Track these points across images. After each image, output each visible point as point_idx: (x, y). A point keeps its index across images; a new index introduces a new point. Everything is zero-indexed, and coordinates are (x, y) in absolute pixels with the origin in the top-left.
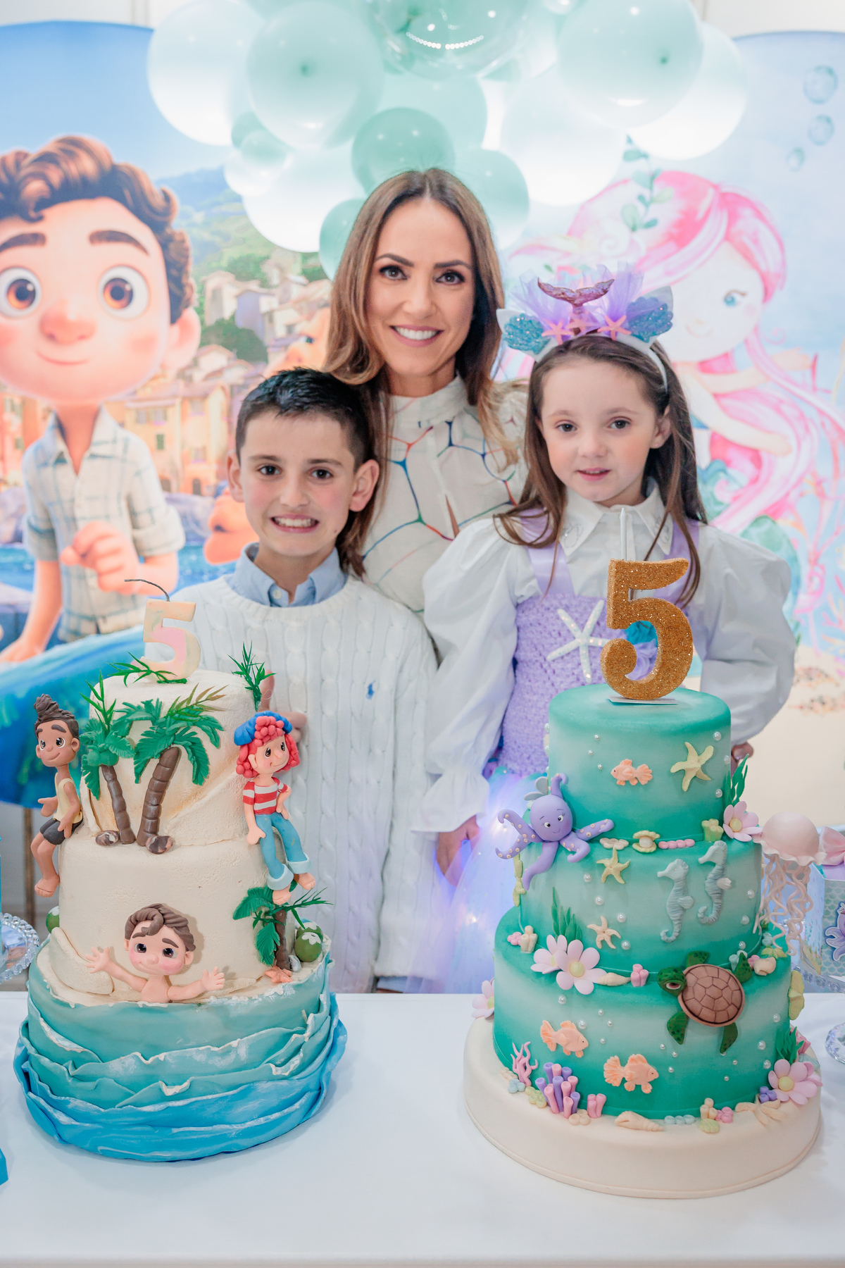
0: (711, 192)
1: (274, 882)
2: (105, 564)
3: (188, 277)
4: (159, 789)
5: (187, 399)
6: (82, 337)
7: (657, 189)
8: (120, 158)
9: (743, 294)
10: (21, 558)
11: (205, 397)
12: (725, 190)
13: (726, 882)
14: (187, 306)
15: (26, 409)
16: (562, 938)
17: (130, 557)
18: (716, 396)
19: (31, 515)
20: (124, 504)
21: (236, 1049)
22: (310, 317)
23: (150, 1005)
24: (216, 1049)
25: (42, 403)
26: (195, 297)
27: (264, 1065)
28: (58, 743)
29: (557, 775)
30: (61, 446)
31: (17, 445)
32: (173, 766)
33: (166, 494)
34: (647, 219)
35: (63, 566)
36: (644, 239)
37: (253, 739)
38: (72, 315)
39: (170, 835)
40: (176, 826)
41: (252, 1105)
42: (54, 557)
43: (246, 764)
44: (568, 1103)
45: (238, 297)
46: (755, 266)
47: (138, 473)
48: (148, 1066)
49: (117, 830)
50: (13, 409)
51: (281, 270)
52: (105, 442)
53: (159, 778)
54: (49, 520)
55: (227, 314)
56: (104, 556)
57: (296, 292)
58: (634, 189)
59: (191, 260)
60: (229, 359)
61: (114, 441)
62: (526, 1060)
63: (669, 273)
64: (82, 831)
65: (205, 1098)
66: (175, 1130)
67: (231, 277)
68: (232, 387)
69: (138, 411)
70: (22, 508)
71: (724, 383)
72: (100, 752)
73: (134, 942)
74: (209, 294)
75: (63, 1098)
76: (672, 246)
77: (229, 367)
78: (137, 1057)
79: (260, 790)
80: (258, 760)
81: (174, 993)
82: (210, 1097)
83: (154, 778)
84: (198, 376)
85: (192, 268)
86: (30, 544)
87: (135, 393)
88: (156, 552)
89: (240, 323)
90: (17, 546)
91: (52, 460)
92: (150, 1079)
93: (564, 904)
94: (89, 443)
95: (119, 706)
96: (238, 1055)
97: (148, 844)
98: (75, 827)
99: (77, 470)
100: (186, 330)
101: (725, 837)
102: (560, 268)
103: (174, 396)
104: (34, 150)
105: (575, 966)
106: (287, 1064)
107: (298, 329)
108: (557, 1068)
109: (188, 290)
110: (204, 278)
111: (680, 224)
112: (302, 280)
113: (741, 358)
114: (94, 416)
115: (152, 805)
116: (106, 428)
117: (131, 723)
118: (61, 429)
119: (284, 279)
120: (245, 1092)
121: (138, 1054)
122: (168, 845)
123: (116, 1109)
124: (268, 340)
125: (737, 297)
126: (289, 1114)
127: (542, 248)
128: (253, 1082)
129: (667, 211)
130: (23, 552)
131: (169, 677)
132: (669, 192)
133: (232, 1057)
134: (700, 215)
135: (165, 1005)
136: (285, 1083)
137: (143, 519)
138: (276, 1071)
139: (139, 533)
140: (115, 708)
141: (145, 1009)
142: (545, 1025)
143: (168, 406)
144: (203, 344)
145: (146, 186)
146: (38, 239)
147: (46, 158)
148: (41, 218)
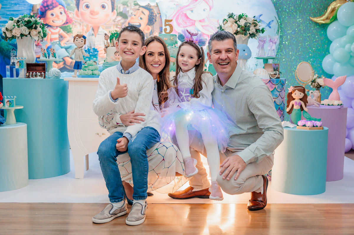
2: (100, 52)
3: (115, 5)
6: (97, 14)
9: (206, 9)
13: (174, 49)
14: (114, 9)
15: (87, 26)
18: (202, 26)
19: (88, 44)
20: (103, 42)
22: (135, 12)
23: (117, 61)
25: (90, 25)
26: (116, 8)
28: (107, 37)
30: (93, 32)
31: (85, 32)
38: (95, 10)
45: (123, 8)
46: (208, 5)
49: (113, 46)
50: (85, 26)
51: (130, 4)
54: (90, 45)
55: (121, 11)
57: (133, 7)
60: (121, 18)
61: (102, 32)
63: (194, 6)
67: (122, 5)
68: (122, 23)
71: (203, 24)
72: (112, 38)
73: (115, 54)
74: (118, 7)
76: (195, 1)
77: (121, 20)
84: (116, 21)
85: (115, 3)
87: (105, 24)
89: (123, 12)
91: (91, 35)
94: (98, 32)
98: (109, 46)
99: (95, 37)
100: (114, 13)
101: (175, 46)
102: (177, 4)
103: (112, 24)
107: (133, 13)
109: (115, 7)
112: (134, 5)
113: (206, 20)
114: (99, 27)
116: (101, 29)
117: (115, 34)
118: (93, 29)
119: (131, 5)
124: (128, 15)
125: (205, 10)
127: (174, 1)
143: (111, 26)
144: (117, 16)
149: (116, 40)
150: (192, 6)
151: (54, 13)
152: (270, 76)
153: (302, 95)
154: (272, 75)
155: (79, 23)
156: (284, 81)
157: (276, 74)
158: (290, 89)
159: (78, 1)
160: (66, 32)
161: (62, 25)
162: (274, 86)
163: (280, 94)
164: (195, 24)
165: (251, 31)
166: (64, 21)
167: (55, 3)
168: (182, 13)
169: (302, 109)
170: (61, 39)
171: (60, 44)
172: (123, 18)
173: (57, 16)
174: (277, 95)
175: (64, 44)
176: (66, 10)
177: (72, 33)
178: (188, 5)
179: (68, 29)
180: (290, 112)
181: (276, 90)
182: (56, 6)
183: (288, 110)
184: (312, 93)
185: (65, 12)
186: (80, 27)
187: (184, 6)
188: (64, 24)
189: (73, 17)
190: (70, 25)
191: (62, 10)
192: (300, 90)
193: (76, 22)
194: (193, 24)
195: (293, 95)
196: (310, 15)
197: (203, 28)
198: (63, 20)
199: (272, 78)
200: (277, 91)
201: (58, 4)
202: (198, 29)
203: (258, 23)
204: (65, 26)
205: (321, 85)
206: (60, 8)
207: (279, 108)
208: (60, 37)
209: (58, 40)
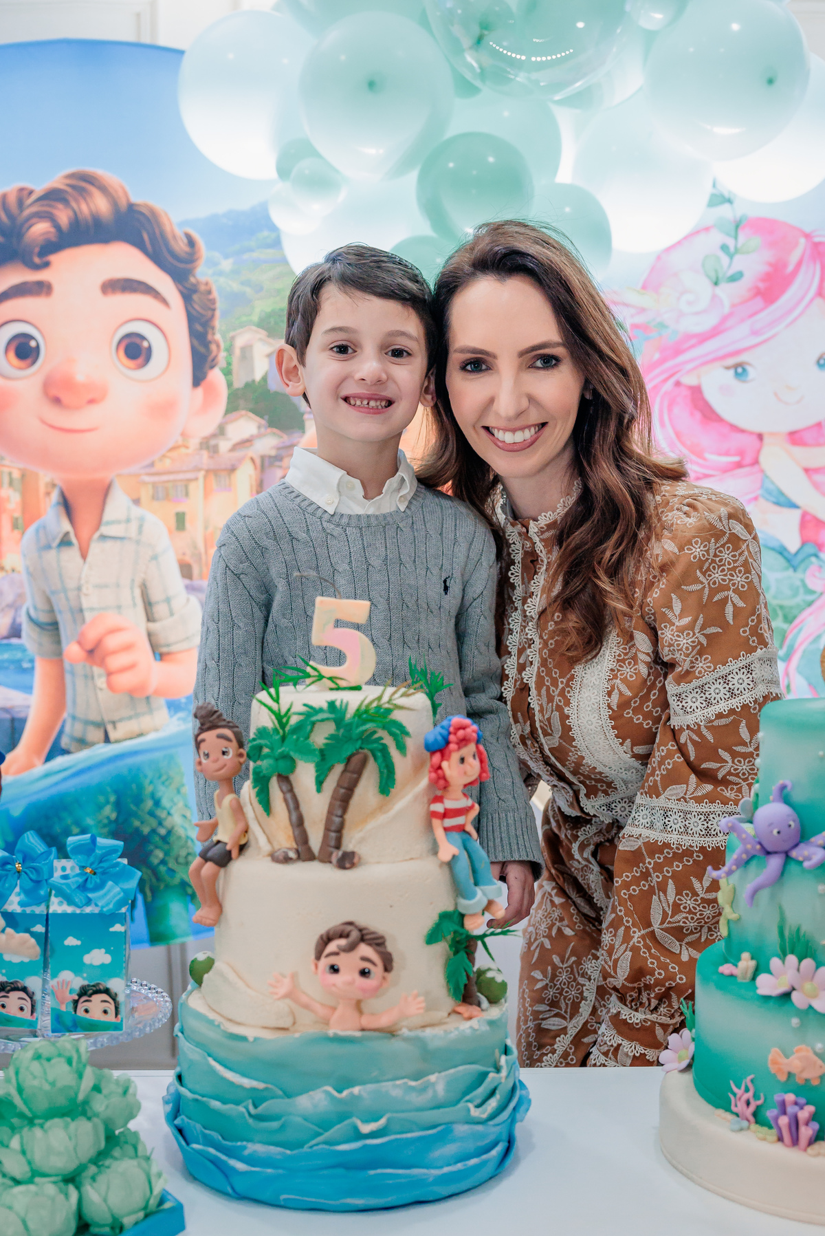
0: (802, 241)
1: (465, 905)
2: (115, 662)
3: (214, 334)
4: (343, 798)
5: (212, 472)
6: (92, 401)
7: (742, 238)
10: (19, 655)
11: (233, 469)
12: (817, 240)
14: (212, 367)
15: (25, 483)
16: (792, 959)
17: (144, 653)
18: (807, 470)
19: (31, 604)
20: (138, 592)
21: (433, 1084)
23: (342, 1033)
24: (413, 1083)
25: (45, 477)
26: (222, 355)
27: (461, 1104)
28: (224, 753)
29: (781, 782)
30: (66, 526)
31: (15, 526)
32: (359, 773)
33: (187, 582)
34: (730, 273)
35: (67, 665)
36: (728, 293)
37: (448, 743)
38: (81, 375)
39: (355, 850)
40: (362, 841)
41: (449, 1149)
42: (57, 654)
43: (440, 772)
44: (806, 1132)
47: (155, 558)
48: (341, 1101)
49: (295, 846)
50: (11, 483)
52: (118, 522)
53: (346, 785)
54: (51, 611)
55: (258, 377)
56: (114, 652)
58: (716, 238)
59: (218, 313)
60: (259, 427)
61: (128, 521)
62: (750, 1095)
63: (755, 333)
64: (249, 852)
65: (404, 1136)
66: (372, 1172)
67: (262, 333)
68: (263, 458)
69: (154, 485)
70: (21, 596)
71: (815, 456)
72: (277, 760)
73: (325, 962)
74: (237, 352)
75: (239, 1143)
76: (759, 302)
77: (259, 436)
78: (327, 1093)
79: (450, 804)
80: (451, 768)
81: (365, 1021)
82: (409, 1135)
83: (339, 785)
84: (224, 446)
85: (218, 323)
86: (30, 639)
87: (152, 465)
88: (173, 648)
89: (271, 387)
90: (14, 641)
91: (56, 542)
92: (343, 1117)
93: (793, 919)
94: (99, 523)
95: (298, 707)
96: (435, 1092)
97: (334, 859)
98: (242, 848)
99: (84, 556)
100: (211, 394)
103: (198, 469)
104: (41, 185)
105: (808, 986)
106: (484, 1106)
108: (790, 1097)
109: (213, 347)
110: (232, 334)
111: (767, 277)
114: (106, 491)
115: (337, 816)
116: (118, 505)
117: (313, 724)
118: (67, 506)
120: (443, 1133)
121: (329, 1089)
122: (356, 860)
123: (306, 1149)
126: (484, 1163)
128: (448, 1123)
129: (753, 263)
130: (22, 649)
131: (342, 684)
132: (756, 241)
133: (430, 1093)
134: (790, 268)
135: (358, 1034)
136: (480, 1128)
137: (160, 610)
138: (475, 1113)
139: (153, 626)
140: (293, 710)
141: (338, 1039)
142: (774, 1052)
143: (190, 480)
144: (227, 412)
145: (168, 228)
146: (43, 289)
147: (53, 196)
148: (47, 265)
149: (320, 783)
150: (738, 335)
164: (762, 459)
168: (669, 385)
172: (272, 424)
178: (715, 332)
187: (689, 337)
194: (748, 460)
197: (816, 486)
202: (782, 493)
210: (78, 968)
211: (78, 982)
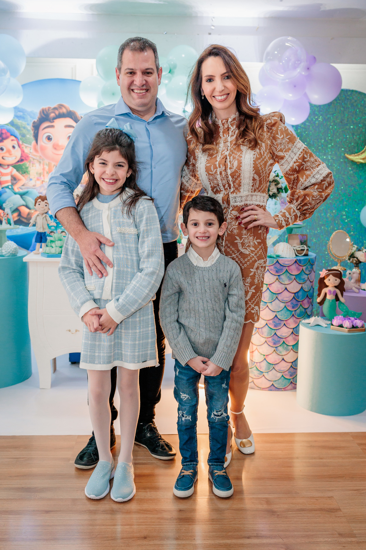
6: (62, 149)
8: (72, 109)
15: (49, 165)
38: (59, 143)
50: (46, 165)
104: (53, 106)
145: (77, 115)
146: (52, 126)
147: (55, 109)
148: (53, 122)
151: (4, 147)
152: (296, 253)
153: (338, 281)
154: (299, 251)
155: (38, 160)
156: (314, 259)
157: (304, 250)
158: (323, 273)
159: (36, 132)
160: (21, 172)
161: (16, 163)
162: (301, 268)
163: (308, 278)
165: (271, 192)
166: (18, 158)
167: (6, 133)
169: (337, 299)
170: (15, 182)
171: (12, 189)
173: (9, 151)
174: (304, 279)
175: (18, 189)
176: (21, 142)
177: (29, 174)
179: (23, 168)
180: (322, 303)
181: (303, 273)
182: (7, 138)
183: (319, 300)
184: (350, 274)
185: (19, 146)
186: (40, 165)
188: (18, 162)
189: (30, 152)
190: (26, 163)
191: (16, 142)
192: (335, 275)
193: (34, 159)
195: (326, 281)
196: (345, 152)
198: (16, 157)
199: (299, 255)
200: (305, 273)
201: (9, 134)
203: (280, 179)
204: (20, 165)
205: (361, 260)
206: (12, 140)
207: (307, 296)
208: (13, 179)
209: (10, 184)
210: (61, 229)
211: (61, 231)
